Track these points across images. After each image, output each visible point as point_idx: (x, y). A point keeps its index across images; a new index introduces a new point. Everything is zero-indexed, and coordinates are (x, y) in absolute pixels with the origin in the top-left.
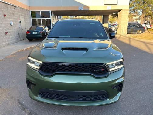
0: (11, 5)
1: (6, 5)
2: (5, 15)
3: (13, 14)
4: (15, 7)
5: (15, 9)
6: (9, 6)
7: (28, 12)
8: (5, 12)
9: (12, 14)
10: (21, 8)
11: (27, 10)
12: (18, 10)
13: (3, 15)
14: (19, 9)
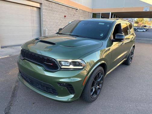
0: (73, 8)
1: (69, 8)
2: (65, 16)
3: (74, 15)
4: (76, 9)
5: (76, 11)
6: (71, 9)
7: (90, 13)
8: (66, 13)
9: (72, 16)
10: (82, 10)
11: (89, 12)
12: (79, 12)
13: (64, 16)
14: (81, 11)
